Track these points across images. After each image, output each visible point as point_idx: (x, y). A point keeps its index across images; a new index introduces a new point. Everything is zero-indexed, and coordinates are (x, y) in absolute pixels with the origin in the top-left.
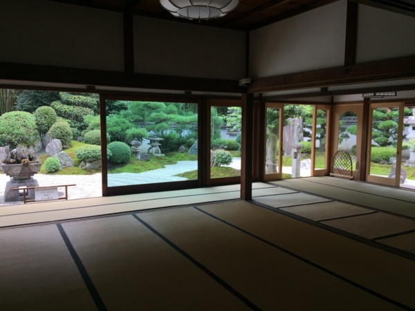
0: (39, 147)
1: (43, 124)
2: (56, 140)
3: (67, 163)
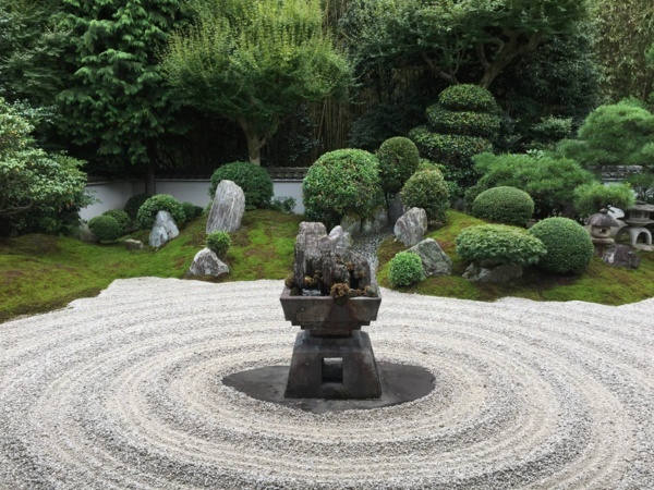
0: (381, 222)
1: (392, 174)
2: (415, 210)
3: (438, 265)
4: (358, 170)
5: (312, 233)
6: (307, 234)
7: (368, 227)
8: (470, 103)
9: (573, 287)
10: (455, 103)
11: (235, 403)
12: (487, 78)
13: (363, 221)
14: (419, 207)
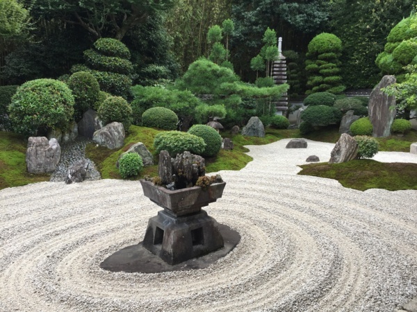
0: (75, 133)
1: (84, 99)
2: (116, 124)
3: (146, 159)
4: (62, 96)
5: (40, 145)
6: (37, 146)
7: (67, 138)
8: (118, 51)
9: (217, 163)
10: (108, 50)
11: (138, 281)
12: (119, 36)
13: (63, 133)
14: (118, 121)
